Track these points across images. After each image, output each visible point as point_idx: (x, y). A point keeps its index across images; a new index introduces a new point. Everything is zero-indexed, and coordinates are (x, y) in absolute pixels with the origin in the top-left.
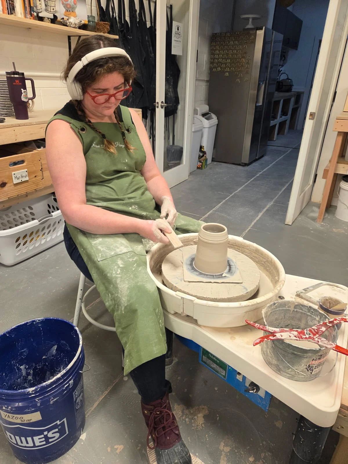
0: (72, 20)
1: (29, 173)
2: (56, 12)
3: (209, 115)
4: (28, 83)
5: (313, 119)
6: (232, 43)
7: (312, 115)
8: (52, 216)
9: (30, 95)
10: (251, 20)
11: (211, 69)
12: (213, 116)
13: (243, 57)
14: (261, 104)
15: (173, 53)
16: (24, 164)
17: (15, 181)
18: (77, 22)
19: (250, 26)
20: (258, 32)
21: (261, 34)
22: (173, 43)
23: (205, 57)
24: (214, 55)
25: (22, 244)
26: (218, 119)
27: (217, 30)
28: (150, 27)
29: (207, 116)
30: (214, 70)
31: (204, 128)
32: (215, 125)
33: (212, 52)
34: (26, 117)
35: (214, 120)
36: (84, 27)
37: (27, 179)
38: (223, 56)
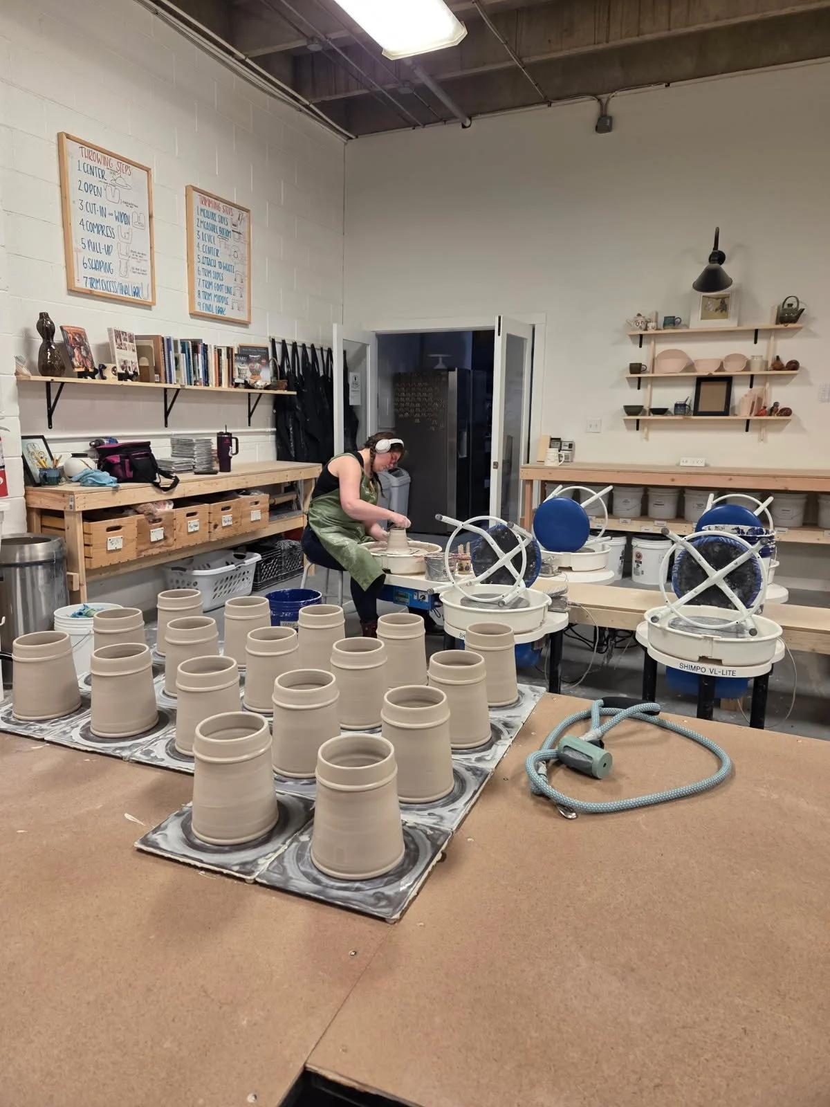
0: (259, 383)
1: (234, 518)
2: (247, 377)
3: (398, 471)
4: (234, 441)
5: (497, 468)
6: (420, 384)
7: (495, 463)
8: (244, 563)
9: (234, 452)
10: (441, 359)
11: (396, 415)
12: (404, 472)
13: (436, 401)
14: (465, 456)
15: (351, 404)
16: (230, 510)
17: (224, 524)
18: (263, 384)
19: (440, 366)
20: (451, 373)
21: (453, 376)
22: (351, 394)
23: (388, 400)
24: (398, 408)
25: (219, 588)
26: (410, 476)
27: (402, 370)
28: (323, 376)
29: (395, 472)
30: (401, 416)
31: (393, 487)
32: (407, 483)
33: (396, 395)
34: (229, 470)
35: (406, 477)
36: (267, 388)
37: (231, 523)
38: (410, 399)
